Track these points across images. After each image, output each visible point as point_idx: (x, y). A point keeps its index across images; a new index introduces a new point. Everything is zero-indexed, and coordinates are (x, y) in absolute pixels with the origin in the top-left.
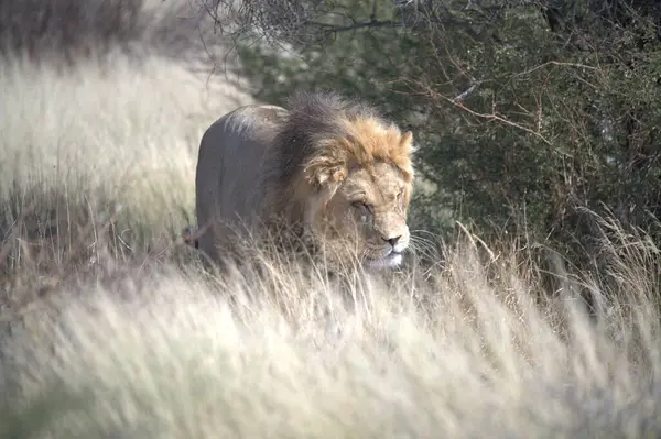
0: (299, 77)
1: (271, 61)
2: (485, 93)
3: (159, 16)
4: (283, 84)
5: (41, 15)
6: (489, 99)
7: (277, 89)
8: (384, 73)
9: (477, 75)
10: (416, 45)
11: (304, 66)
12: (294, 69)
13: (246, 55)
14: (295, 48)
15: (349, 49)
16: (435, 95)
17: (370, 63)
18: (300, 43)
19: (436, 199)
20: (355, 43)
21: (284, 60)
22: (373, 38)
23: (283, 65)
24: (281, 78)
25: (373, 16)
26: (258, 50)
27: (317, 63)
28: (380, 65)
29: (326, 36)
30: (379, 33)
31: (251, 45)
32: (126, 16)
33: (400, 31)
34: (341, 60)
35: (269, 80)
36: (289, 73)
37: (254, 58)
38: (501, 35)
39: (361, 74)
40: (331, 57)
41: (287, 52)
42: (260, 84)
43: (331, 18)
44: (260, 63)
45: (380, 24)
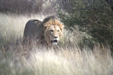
0: (69, 18)
1: (64, 15)
2: (101, 21)
3: (45, 8)
4: (66, 19)
5: (25, 7)
6: (101, 22)
7: (65, 20)
8: (83, 18)
9: (99, 18)
10: (89, 13)
11: (70, 16)
12: (68, 17)
13: (60, 14)
14: (68, 13)
15: (77, 13)
16: (92, 21)
17: (81, 16)
18: (69, 12)
19: (92, 39)
20: (78, 12)
21: (66, 15)
22: (81, 12)
23: (66, 16)
24: (66, 18)
25: (81, 8)
26: (62, 13)
27: (72, 16)
28: (83, 16)
29: (73, 11)
30: (83, 11)
31: (61, 12)
32: (40, 7)
33: (86, 10)
34: (76, 15)
35: (64, 19)
36: (67, 17)
37: (61, 15)
38: (104, 11)
39: (80, 18)
40: (74, 15)
41: (67, 14)
42: (62, 19)
43: (74, 8)
44: (62, 16)
45: (83, 9)
